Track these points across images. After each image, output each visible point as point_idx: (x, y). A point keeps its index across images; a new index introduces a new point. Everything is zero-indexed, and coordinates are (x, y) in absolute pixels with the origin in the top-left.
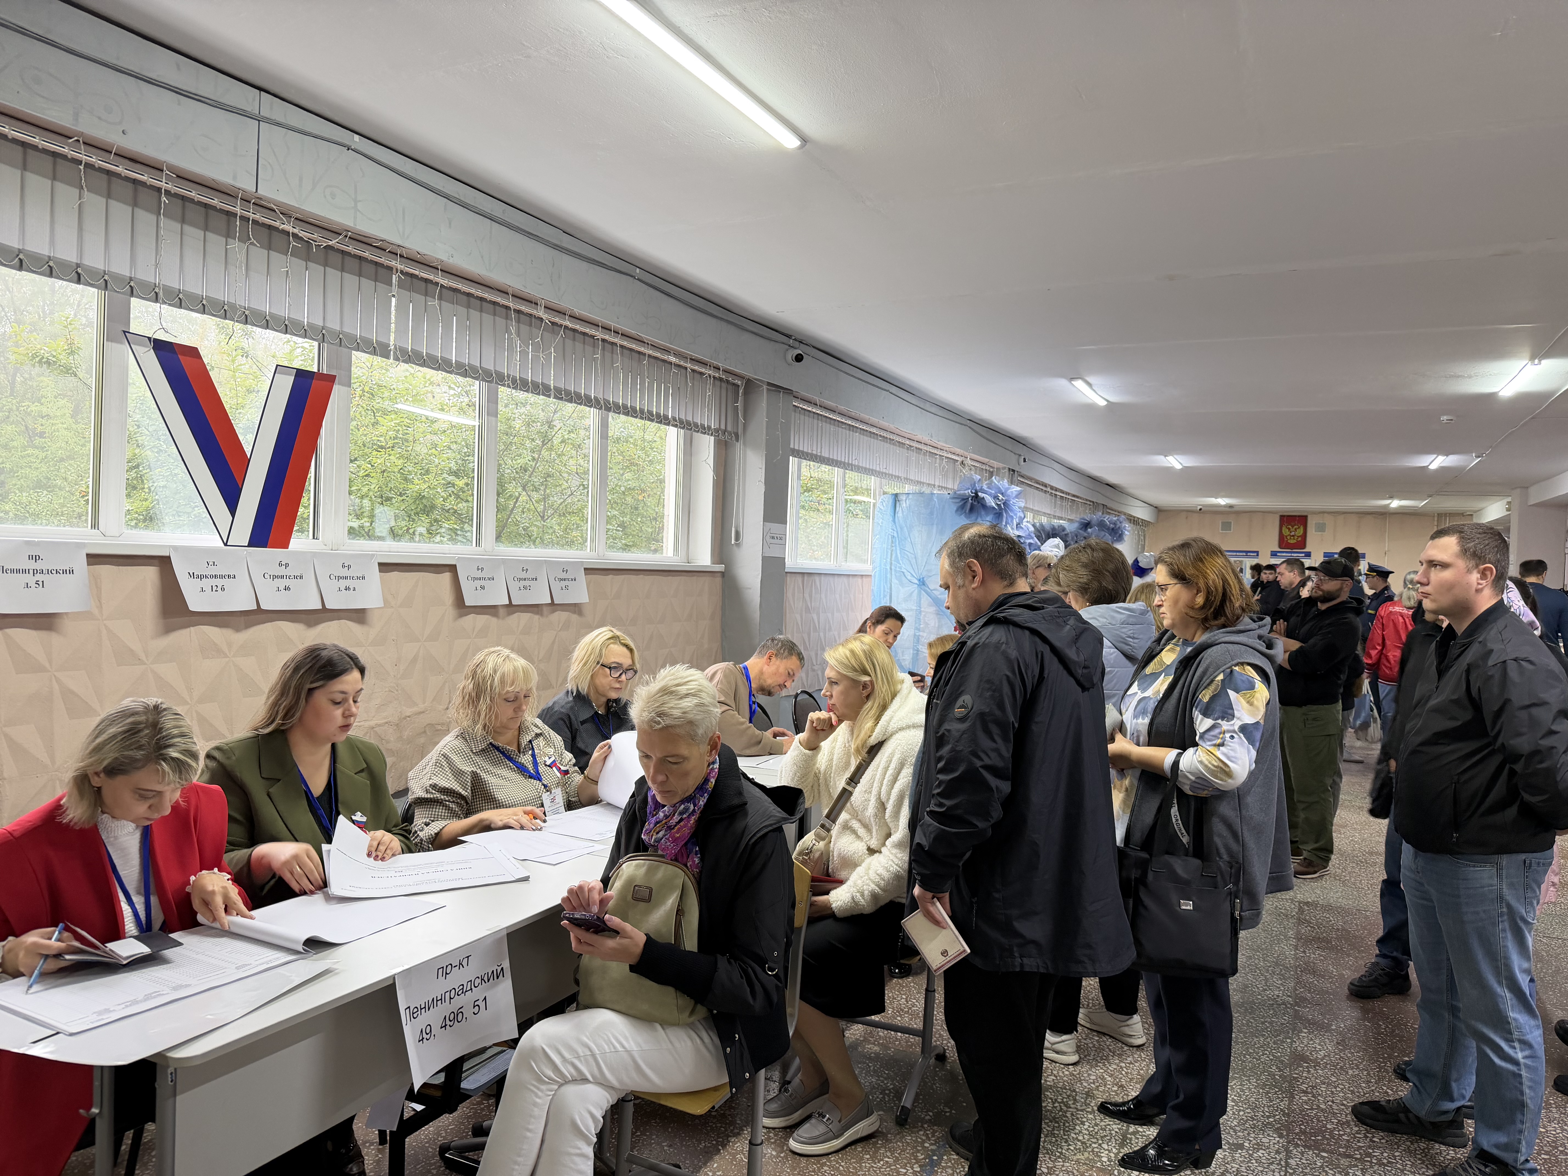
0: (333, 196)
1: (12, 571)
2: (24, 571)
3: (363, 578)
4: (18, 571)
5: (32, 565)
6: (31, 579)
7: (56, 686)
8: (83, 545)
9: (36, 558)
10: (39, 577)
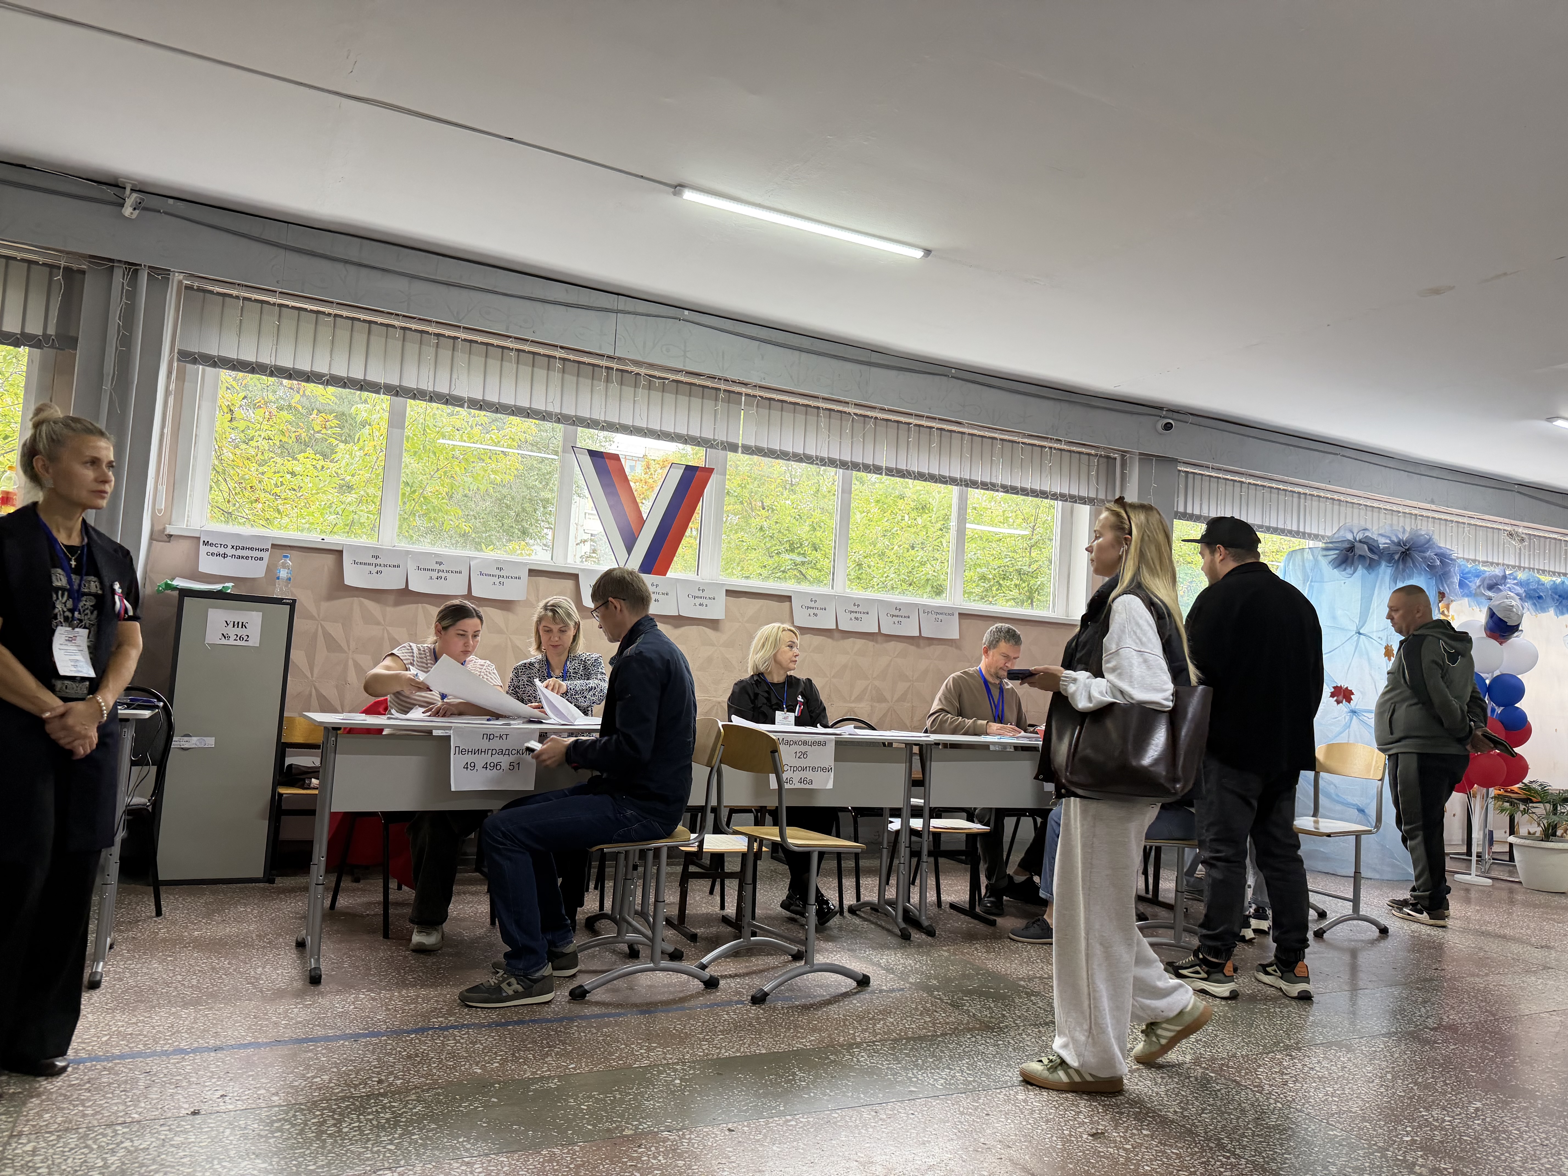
0: (668, 350)
1: (486, 575)
2: (493, 576)
3: (714, 599)
4: (490, 575)
5: (498, 572)
6: (497, 581)
7: (509, 643)
8: (526, 564)
9: (501, 569)
10: (501, 579)
